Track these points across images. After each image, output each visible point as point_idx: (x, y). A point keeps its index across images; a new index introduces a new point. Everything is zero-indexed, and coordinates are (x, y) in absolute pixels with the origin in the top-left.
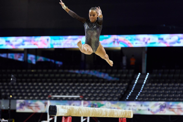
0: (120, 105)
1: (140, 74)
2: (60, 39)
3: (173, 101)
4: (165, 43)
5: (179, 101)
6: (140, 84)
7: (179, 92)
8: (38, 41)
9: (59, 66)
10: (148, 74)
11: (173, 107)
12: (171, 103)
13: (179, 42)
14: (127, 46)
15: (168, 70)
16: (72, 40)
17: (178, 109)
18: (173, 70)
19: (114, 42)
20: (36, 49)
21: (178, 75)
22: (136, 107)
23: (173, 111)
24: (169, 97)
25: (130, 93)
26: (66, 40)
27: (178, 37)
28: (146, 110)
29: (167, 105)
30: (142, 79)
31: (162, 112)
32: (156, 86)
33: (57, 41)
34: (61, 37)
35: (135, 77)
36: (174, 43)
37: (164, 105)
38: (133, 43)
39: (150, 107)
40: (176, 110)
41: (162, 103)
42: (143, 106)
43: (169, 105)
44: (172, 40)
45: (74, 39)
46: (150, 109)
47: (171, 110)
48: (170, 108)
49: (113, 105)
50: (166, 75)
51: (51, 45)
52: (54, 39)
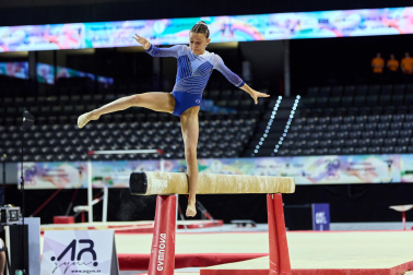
0: (240, 167)
1: (280, 98)
2: (105, 29)
3: (354, 153)
4: (333, 29)
5: (368, 153)
6: (281, 120)
7: (367, 134)
8: (58, 35)
9: (106, 86)
10: (298, 97)
11: (356, 167)
12: (350, 159)
13: (361, 27)
14: (250, 39)
15: (340, 88)
16: (131, 30)
17: (366, 170)
18: (353, 88)
19: (223, 31)
20: (55, 52)
21: (362, 98)
22: (277, 169)
23: (356, 175)
24: (344, 146)
25: (262, 139)
26: (120, 30)
27: (361, 15)
28: (298, 175)
29: (342, 163)
30: (285, 108)
31: (331, 177)
32: (317, 123)
33: (101, 33)
34: (108, 25)
35: (270, 106)
36: (352, 29)
37: (336, 163)
38: (263, 33)
39: (306, 169)
40: (362, 173)
41: (332, 158)
42: (291, 166)
43: (346, 163)
44: (347, 24)
45: (136, 28)
46: (307, 172)
47: (350, 172)
48: (349, 169)
49: (226, 166)
50: (337, 99)
51: (87, 41)
52: (94, 29)
